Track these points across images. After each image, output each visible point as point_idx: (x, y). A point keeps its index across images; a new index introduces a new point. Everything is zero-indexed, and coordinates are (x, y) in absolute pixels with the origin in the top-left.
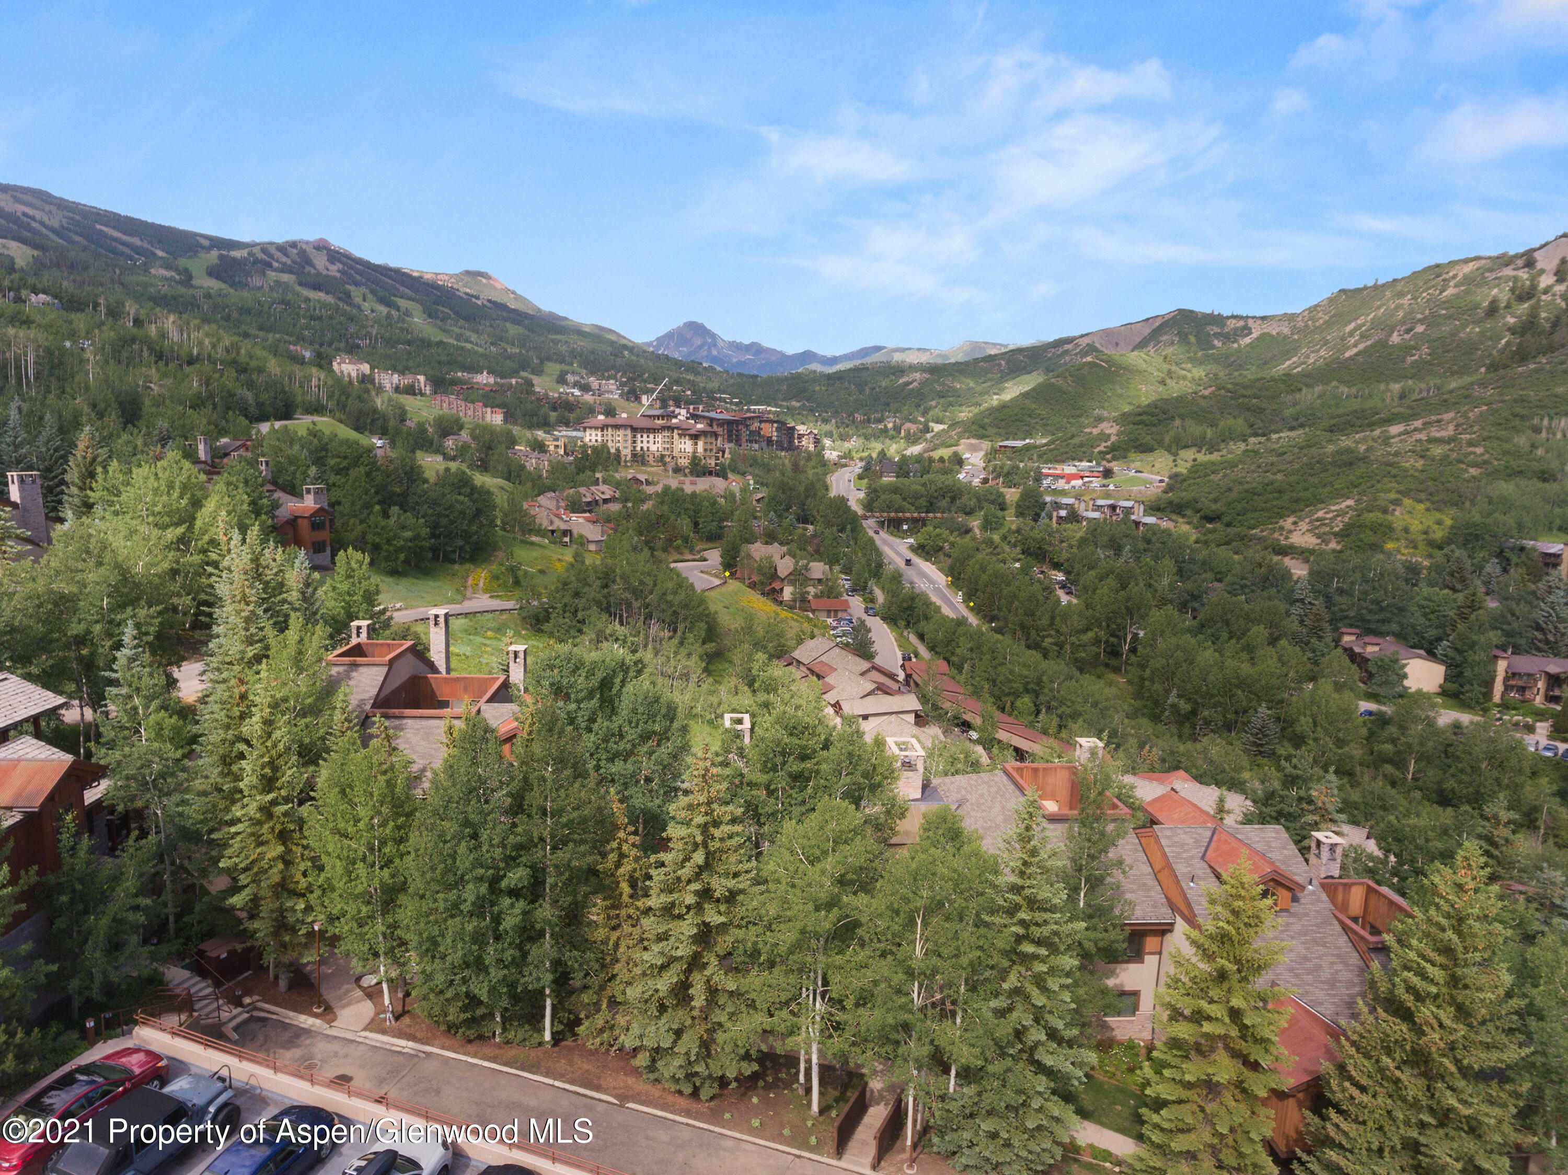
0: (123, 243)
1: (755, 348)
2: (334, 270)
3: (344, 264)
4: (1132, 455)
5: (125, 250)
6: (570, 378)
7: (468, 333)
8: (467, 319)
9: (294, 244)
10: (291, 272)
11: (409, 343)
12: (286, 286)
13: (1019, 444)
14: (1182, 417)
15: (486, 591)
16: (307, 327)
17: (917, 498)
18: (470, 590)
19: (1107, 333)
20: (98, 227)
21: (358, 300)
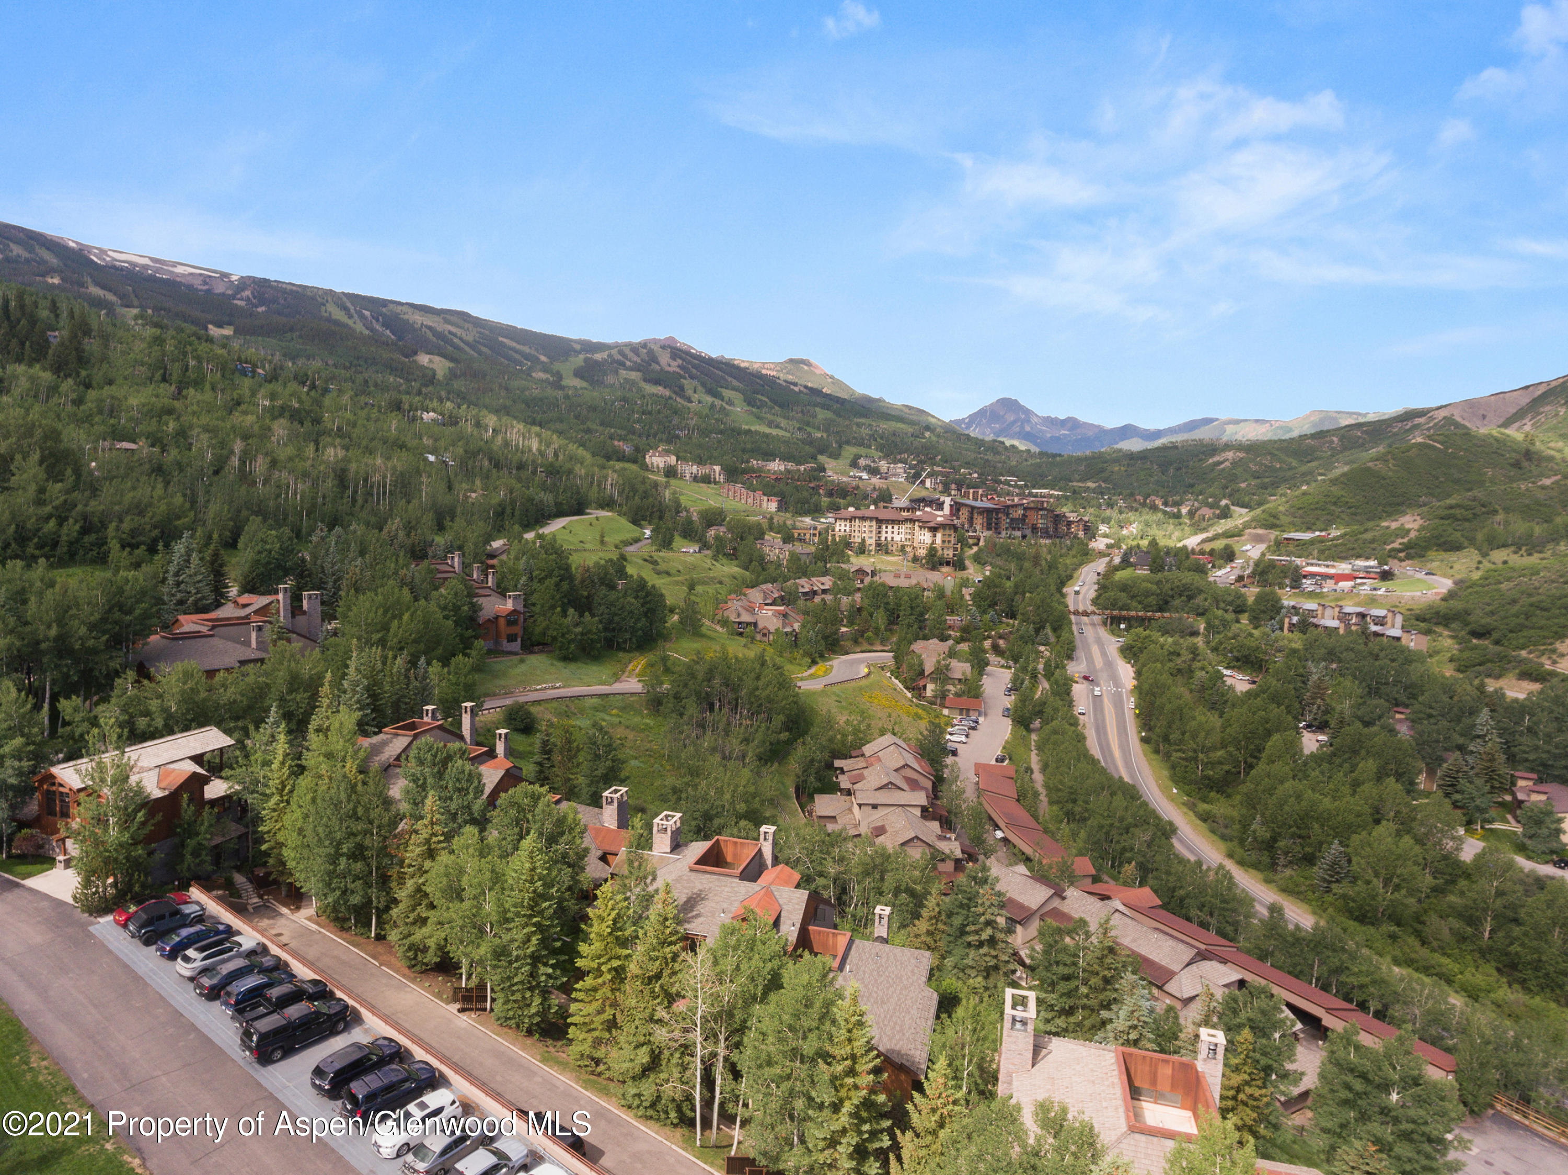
0: (517, 351)
1: (1072, 423)
2: (674, 366)
3: (684, 360)
4: (1432, 554)
5: (518, 357)
6: (862, 462)
7: (779, 420)
8: (781, 406)
9: (644, 345)
10: (639, 370)
11: (721, 432)
12: (633, 383)
13: (1306, 536)
14: (1507, 510)
15: (639, 675)
16: (639, 421)
17: (1147, 597)
18: (626, 674)
19: (1471, 404)
20: (501, 339)
21: (689, 392)
